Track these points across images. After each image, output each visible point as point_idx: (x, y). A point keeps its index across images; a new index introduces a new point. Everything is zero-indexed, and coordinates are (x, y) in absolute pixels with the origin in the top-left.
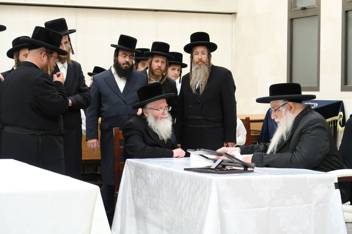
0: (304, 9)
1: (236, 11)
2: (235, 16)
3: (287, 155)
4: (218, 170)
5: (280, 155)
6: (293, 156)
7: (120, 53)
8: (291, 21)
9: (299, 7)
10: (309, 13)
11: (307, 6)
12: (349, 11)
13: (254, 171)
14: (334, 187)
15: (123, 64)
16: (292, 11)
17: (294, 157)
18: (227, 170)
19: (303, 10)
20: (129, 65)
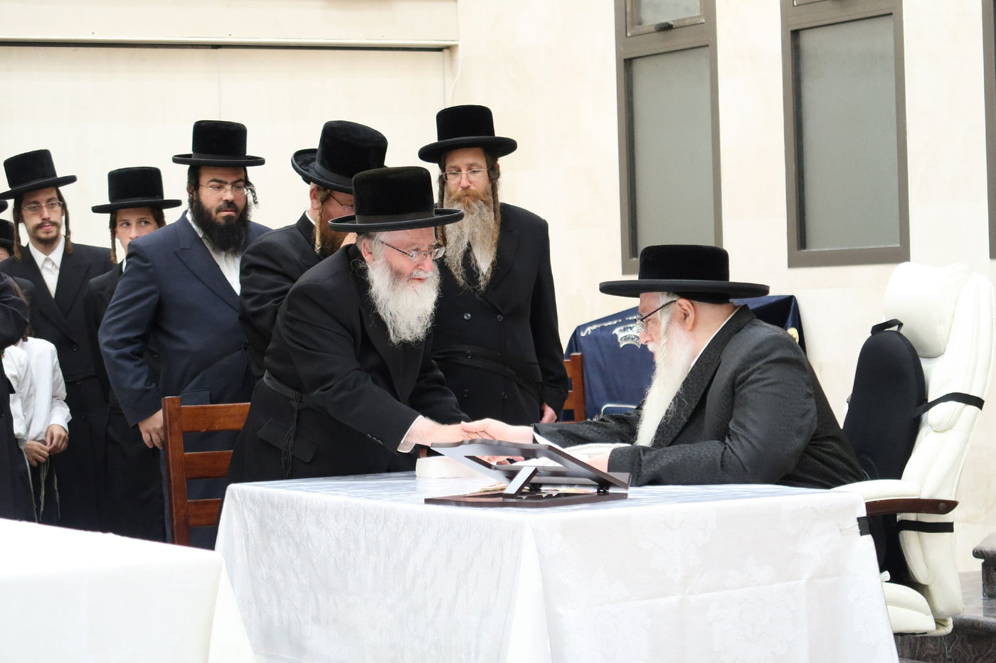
0: (666, 28)
1: (454, 41)
2: (452, 56)
3: (708, 449)
4: (524, 497)
5: (690, 448)
6: (728, 449)
7: (205, 179)
8: (627, 66)
9: (650, 24)
10: (680, 40)
11: (675, 19)
12: (801, 32)
13: (629, 497)
14: (857, 529)
15: (219, 210)
16: (629, 34)
17: (731, 452)
18: (550, 496)
19: (662, 32)
20: (236, 210)
